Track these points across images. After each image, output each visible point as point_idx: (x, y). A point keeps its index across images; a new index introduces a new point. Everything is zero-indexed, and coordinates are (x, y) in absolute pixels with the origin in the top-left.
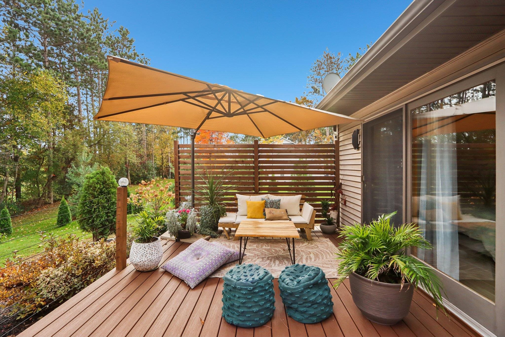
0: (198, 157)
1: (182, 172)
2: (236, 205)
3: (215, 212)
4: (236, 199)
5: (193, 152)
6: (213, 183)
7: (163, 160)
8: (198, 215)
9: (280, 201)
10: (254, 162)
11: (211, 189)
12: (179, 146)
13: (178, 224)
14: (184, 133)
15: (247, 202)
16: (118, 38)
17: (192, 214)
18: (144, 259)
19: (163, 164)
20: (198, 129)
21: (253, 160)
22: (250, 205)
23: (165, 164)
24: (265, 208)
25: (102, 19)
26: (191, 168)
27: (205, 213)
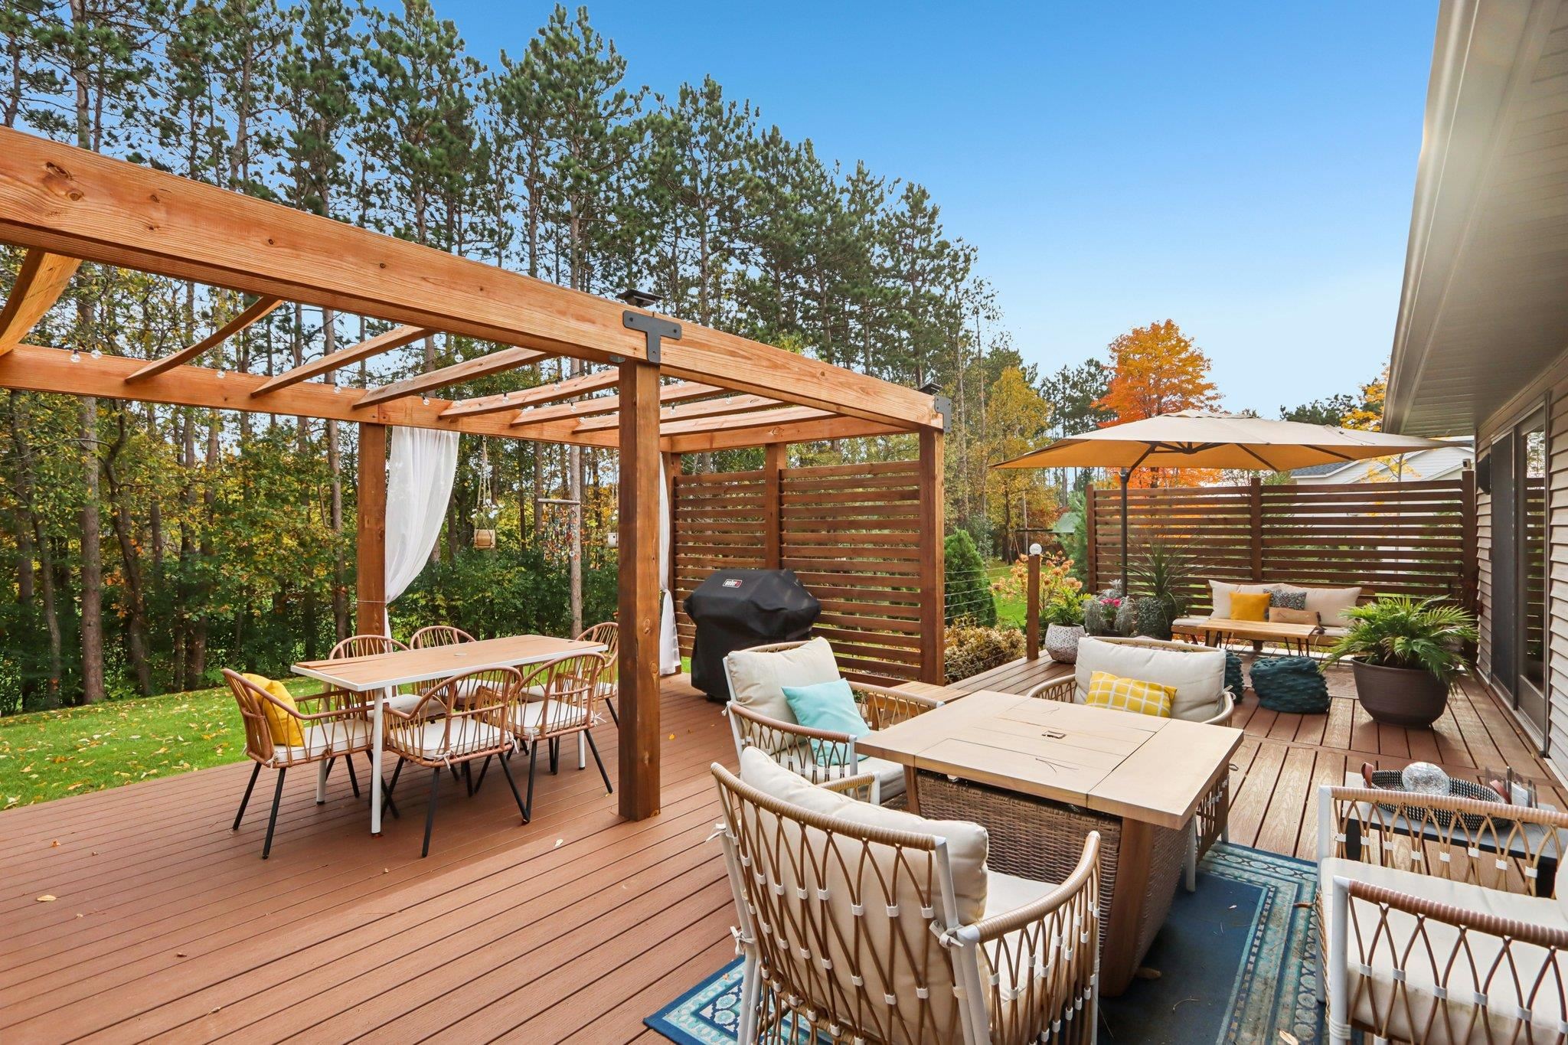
0: (1133, 512)
1: (1100, 539)
2: (1209, 602)
3: (1166, 607)
4: (1210, 590)
5: (1125, 502)
6: (1160, 560)
7: (1008, 511)
8: (1135, 608)
9: (1304, 595)
10: (1250, 521)
11: (1158, 570)
12: (1095, 494)
13: (1103, 620)
14: (1065, 427)
15: (1231, 595)
16: (903, 214)
17: (1125, 604)
18: (1066, 645)
19: (1008, 521)
20: (1133, 467)
21: (1248, 516)
22: (1236, 600)
23: (1013, 523)
24: (1271, 605)
25: (871, 183)
26: (1121, 532)
27: (1148, 609)
